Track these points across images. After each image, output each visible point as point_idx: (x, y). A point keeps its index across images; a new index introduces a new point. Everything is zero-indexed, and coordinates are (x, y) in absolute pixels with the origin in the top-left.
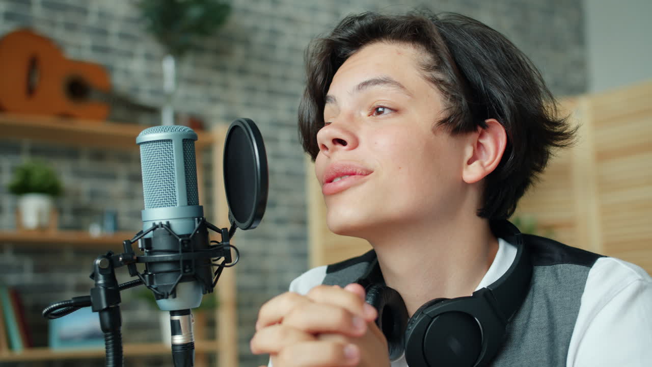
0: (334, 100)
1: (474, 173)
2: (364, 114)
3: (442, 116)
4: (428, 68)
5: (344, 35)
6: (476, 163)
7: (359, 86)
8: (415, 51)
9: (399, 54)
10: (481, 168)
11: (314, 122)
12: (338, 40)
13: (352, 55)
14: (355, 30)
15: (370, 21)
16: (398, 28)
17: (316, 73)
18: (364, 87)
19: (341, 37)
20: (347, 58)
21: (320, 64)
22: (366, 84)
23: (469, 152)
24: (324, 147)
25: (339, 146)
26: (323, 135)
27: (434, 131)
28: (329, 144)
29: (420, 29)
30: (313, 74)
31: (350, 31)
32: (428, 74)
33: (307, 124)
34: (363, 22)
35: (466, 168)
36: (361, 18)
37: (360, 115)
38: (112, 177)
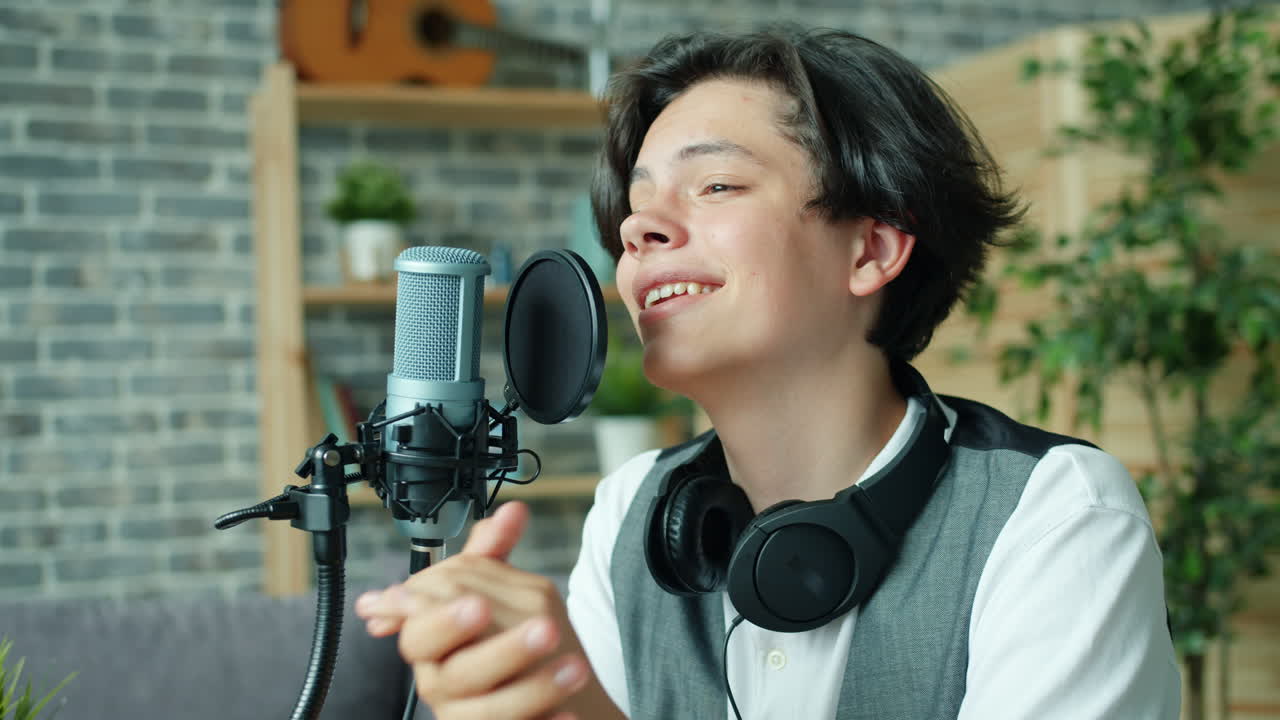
0: (646, 174)
1: (866, 280)
2: (693, 193)
3: (815, 194)
4: (790, 120)
5: (659, 67)
6: (870, 266)
7: (682, 152)
8: (772, 93)
9: (746, 99)
10: (878, 271)
11: (616, 208)
12: (652, 76)
13: (673, 99)
14: (678, 60)
15: (699, 45)
16: (743, 56)
17: (618, 127)
18: (690, 154)
19: (655, 71)
20: (667, 103)
21: (623, 115)
22: (692, 150)
23: (859, 250)
24: (633, 247)
25: (655, 244)
26: (629, 229)
27: (802, 218)
28: (638, 241)
29: (776, 57)
30: (612, 130)
31: (670, 61)
32: (791, 130)
33: (606, 211)
34: (690, 48)
35: (855, 274)
36: (685, 41)
37: (687, 195)
38: (510, 179)
